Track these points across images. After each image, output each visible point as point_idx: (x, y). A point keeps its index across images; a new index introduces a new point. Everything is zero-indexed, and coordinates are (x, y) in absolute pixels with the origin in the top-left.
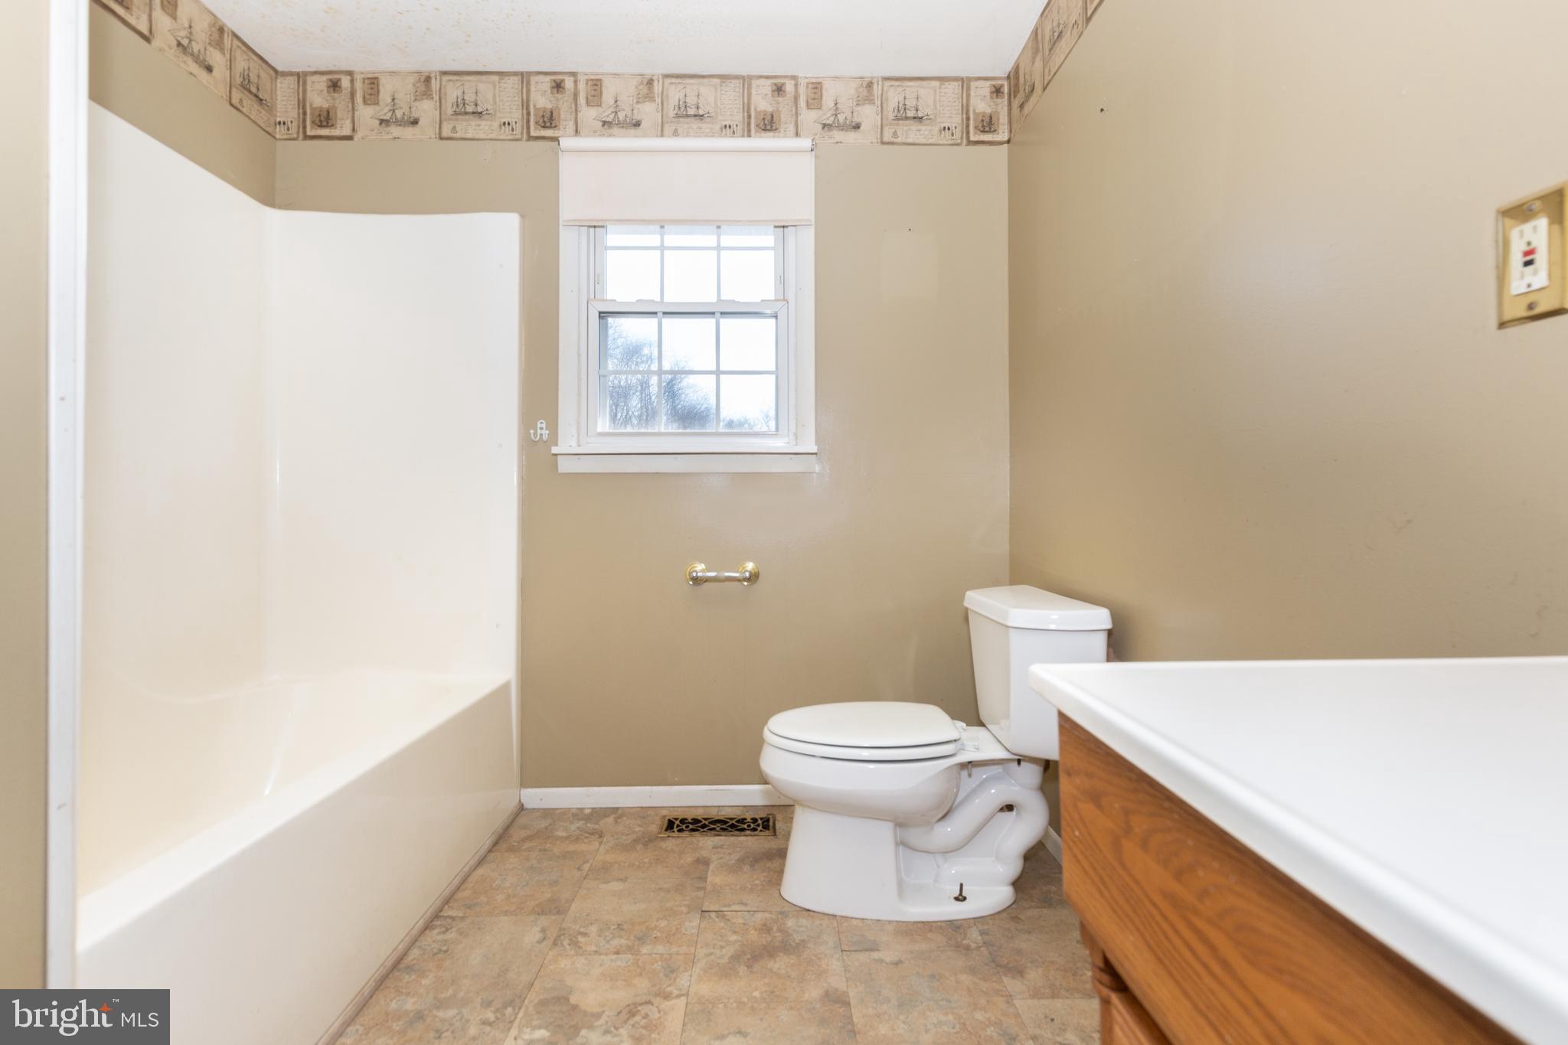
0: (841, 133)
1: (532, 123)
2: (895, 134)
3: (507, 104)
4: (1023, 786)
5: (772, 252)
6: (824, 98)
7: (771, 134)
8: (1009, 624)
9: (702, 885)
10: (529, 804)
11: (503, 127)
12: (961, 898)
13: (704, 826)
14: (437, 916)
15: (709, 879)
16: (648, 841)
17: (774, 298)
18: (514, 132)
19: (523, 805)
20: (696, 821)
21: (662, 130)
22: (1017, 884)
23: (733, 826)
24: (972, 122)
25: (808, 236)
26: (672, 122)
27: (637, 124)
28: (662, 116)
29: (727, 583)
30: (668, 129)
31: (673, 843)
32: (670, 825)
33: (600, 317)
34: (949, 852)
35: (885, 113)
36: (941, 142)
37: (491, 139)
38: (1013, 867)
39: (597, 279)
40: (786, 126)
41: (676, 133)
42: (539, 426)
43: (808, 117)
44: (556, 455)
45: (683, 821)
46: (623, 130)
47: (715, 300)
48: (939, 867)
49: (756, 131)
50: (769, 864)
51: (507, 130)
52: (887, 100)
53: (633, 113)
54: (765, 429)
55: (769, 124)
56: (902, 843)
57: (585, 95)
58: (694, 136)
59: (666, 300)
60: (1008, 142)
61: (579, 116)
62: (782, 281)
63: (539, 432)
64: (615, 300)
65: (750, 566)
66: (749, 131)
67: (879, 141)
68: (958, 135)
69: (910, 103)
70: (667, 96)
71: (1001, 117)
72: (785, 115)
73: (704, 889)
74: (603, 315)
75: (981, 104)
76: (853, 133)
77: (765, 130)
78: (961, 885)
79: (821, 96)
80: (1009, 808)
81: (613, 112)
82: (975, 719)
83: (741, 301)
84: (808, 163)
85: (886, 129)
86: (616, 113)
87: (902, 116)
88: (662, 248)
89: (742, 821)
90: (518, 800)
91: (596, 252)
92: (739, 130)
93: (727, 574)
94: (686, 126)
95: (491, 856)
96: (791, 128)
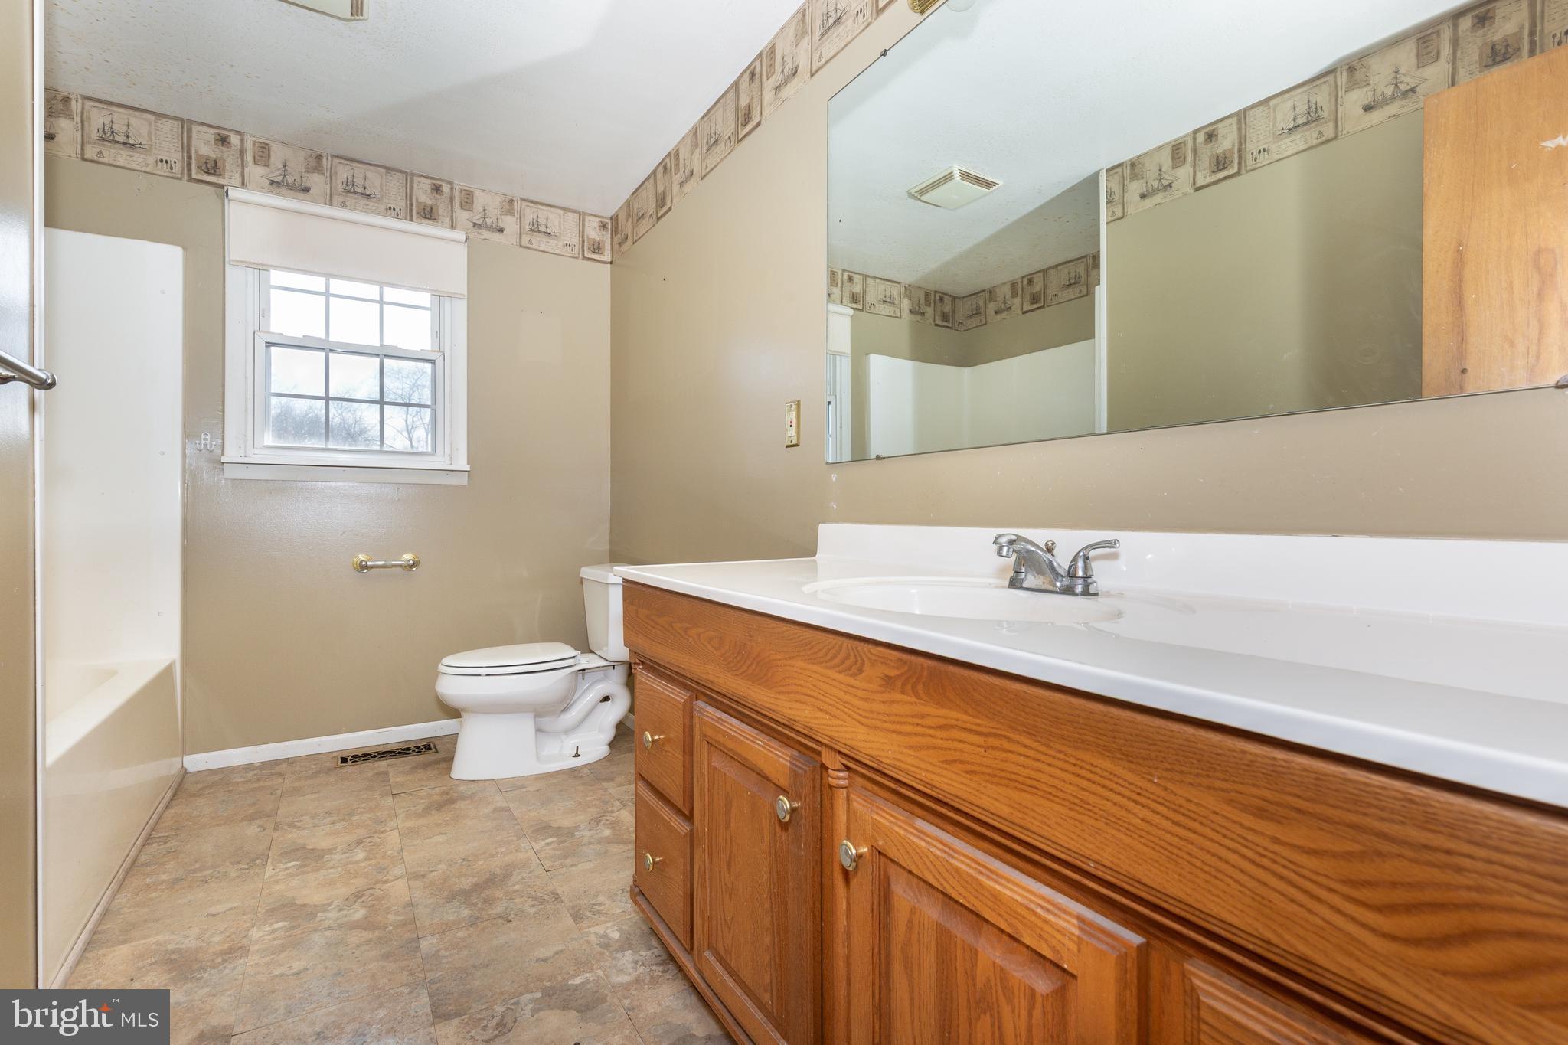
0: (488, 232)
1: (193, 167)
2: (530, 241)
3: (164, 143)
4: (614, 684)
5: (428, 313)
6: (475, 203)
7: (431, 222)
8: (609, 582)
9: (388, 783)
10: (191, 768)
11: (160, 163)
12: (577, 755)
13: (375, 757)
14: (149, 837)
15: (391, 780)
16: (328, 771)
17: (430, 349)
18: (173, 171)
19: (186, 769)
20: (366, 755)
21: (331, 200)
22: (611, 745)
23: (399, 753)
24: (586, 244)
25: (461, 307)
26: (340, 195)
27: (306, 190)
28: (331, 188)
29: (393, 569)
30: (337, 200)
31: (350, 769)
32: (344, 760)
33: (266, 346)
34: (569, 731)
35: (522, 225)
36: (564, 254)
37: (145, 172)
38: (609, 734)
39: (263, 313)
40: (444, 218)
41: (344, 205)
42: (203, 437)
43: (462, 215)
44: (223, 463)
45: (354, 757)
46: (292, 192)
47: (378, 344)
48: (562, 742)
49: (418, 218)
50: (438, 766)
51: (165, 168)
52: (525, 216)
53: (302, 180)
54: (424, 450)
55: (428, 214)
56: (539, 730)
57: (252, 154)
58: (361, 211)
59: (332, 338)
60: (611, 263)
61: (245, 172)
62: (437, 334)
63: (203, 442)
64: (282, 334)
65: (408, 557)
66: (411, 216)
67: (518, 244)
68: (576, 251)
69: (542, 221)
70: (336, 173)
71: (606, 244)
72: (442, 209)
73: (390, 785)
74: (268, 345)
75: (593, 232)
76: (497, 234)
77: (425, 218)
78: (577, 747)
79: (473, 202)
80: (606, 699)
81: (281, 175)
82: (587, 649)
83: (403, 348)
84: (462, 252)
85: (524, 236)
86: (285, 176)
87: (535, 229)
88: (327, 294)
89: (408, 749)
90: (180, 766)
91: (263, 289)
92: (402, 214)
93: (393, 563)
94: (354, 201)
95: (174, 803)
96: (448, 221)
